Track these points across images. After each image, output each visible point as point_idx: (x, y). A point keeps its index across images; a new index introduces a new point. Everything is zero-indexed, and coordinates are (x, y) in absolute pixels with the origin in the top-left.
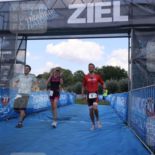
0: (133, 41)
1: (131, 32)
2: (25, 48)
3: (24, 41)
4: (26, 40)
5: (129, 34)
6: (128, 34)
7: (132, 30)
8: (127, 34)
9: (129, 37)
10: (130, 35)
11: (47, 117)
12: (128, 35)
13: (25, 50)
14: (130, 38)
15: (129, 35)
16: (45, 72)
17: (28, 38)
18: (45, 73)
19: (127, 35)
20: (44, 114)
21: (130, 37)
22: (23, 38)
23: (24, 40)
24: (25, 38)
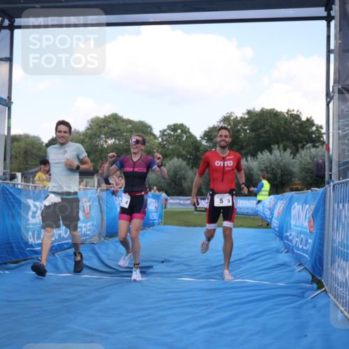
0: (340, 30)
1: (333, 3)
2: (8, 56)
3: (5, 33)
4: (12, 28)
5: (328, 9)
6: (326, 10)
8: (323, 8)
9: (329, 19)
10: (333, 13)
12: (325, 14)
13: (10, 60)
14: (333, 23)
15: (329, 14)
17: (16, 24)
19: (321, 11)
21: (333, 18)
22: (2, 21)
23: (5, 28)
24: (6, 23)
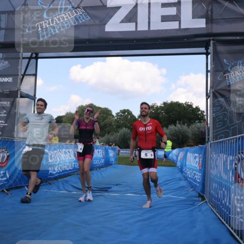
0: (213, 60)
1: (210, 46)
2: (34, 73)
3: (33, 61)
4: (37, 58)
5: (207, 49)
6: (205, 49)
7: (212, 42)
8: (204, 48)
9: (207, 54)
10: (209, 51)
11: (70, 187)
12: (205, 51)
13: (35, 75)
14: (209, 56)
15: (207, 51)
16: (68, 112)
17: (39, 56)
18: (67, 114)
19: (203, 50)
20: (66, 182)
21: (209, 53)
22: (32, 54)
23: (33, 58)
24: (34, 55)
